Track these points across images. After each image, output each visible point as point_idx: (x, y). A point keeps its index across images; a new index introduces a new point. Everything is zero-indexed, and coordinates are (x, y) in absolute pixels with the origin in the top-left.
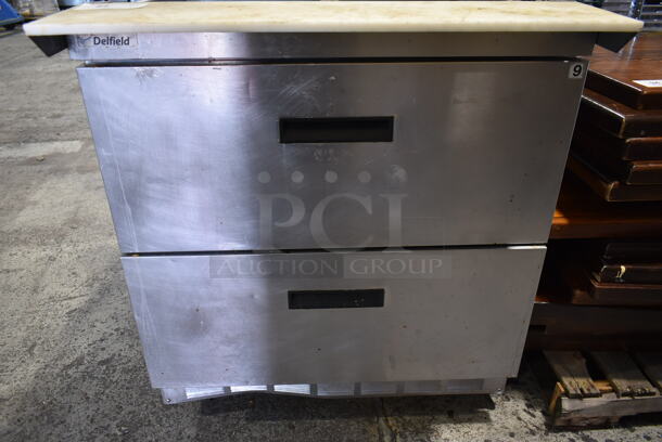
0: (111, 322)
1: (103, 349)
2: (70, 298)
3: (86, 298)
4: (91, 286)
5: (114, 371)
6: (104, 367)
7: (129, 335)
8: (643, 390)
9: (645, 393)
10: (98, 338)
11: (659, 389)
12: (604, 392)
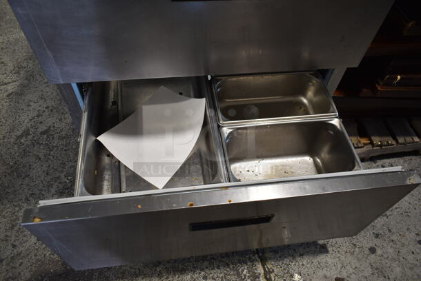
0: (41, 102)
1: (41, 123)
2: (6, 84)
3: (18, 83)
4: (18, 73)
5: (53, 138)
6: (45, 136)
7: (57, 111)
8: (388, 142)
9: (388, 144)
10: (36, 113)
11: (397, 142)
12: (365, 144)
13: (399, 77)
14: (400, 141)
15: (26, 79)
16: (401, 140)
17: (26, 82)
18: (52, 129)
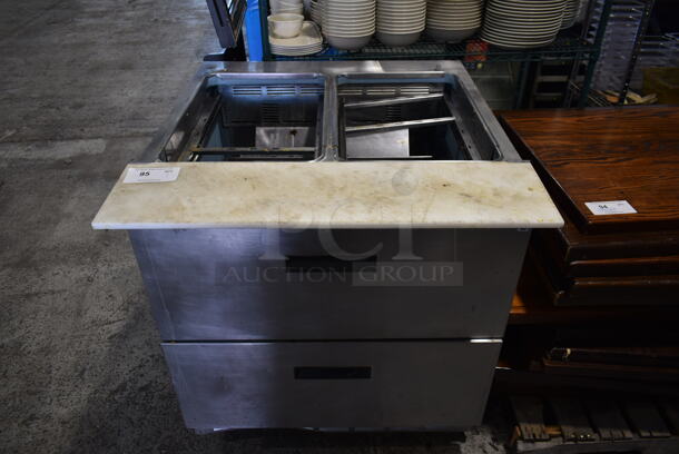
0: (147, 348)
2: (110, 323)
3: (124, 323)
4: (127, 309)
5: (153, 397)
6: (144, 393)
8: (585, 436)
9: (586, 439)
10: (137, 364)
11: (600, 435)
12: (552, 437)
13: (569, 351)
14: (603, 436)
15: (134, 318)
16: (605, 434)
17: (133, 321)
18: (153, 385)
